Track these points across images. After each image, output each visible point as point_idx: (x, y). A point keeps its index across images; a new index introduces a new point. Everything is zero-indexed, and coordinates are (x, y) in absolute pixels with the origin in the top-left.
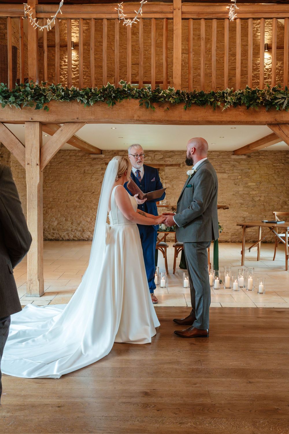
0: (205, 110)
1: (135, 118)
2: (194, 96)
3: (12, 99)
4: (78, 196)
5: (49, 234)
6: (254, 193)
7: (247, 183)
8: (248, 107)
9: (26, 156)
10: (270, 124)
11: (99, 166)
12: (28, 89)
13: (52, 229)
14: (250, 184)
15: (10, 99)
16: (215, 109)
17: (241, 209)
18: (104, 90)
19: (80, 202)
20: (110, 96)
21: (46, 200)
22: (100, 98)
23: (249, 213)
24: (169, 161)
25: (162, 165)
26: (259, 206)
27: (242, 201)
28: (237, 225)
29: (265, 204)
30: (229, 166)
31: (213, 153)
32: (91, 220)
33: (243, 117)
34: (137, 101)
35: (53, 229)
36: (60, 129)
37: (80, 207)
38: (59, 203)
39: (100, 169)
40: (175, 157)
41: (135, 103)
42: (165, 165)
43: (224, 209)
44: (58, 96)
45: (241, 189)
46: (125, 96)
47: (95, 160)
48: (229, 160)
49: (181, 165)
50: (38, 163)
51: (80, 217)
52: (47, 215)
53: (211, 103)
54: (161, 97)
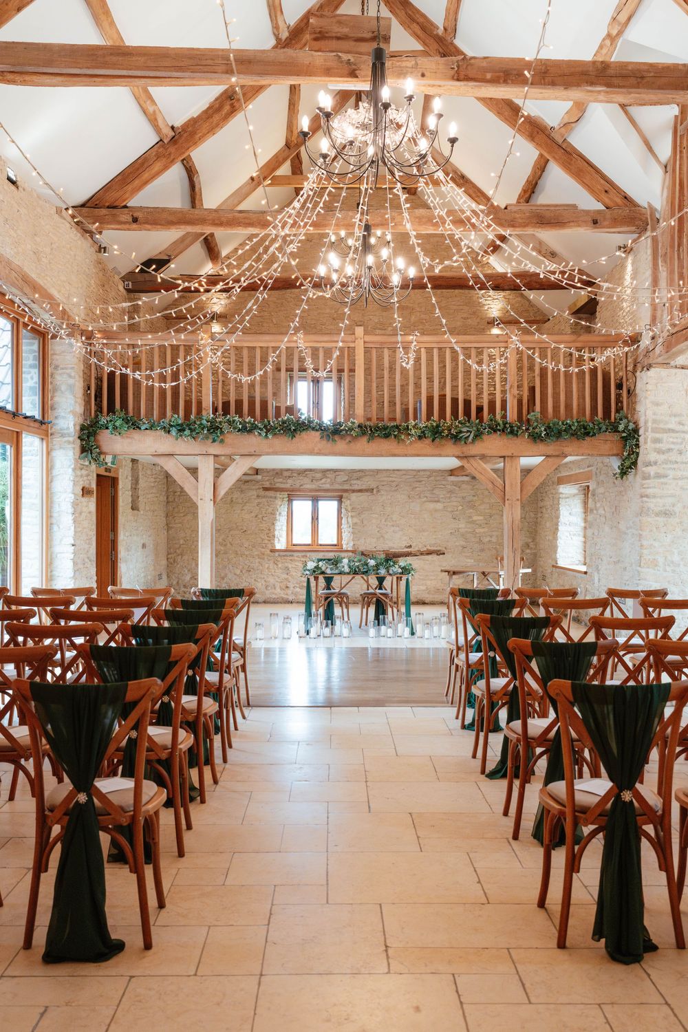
0: (389, 443)
1: (315, 451)
2: (377, 428)
3: (187, 432)
4: (223, 536)
5: (179, 593)
6: (482, 530)
7: (470, 517)
8: (433, 441)
9: (199, 491)
10: (458, 457)
11: (255, 493)
12: (204, 422)
13: (182, 587)
14: (475, 518)
15: (185, 433)
16: (399, 442)
17: (463, 554)
18: (284, 422)
19: (225, 545)
20: (290, 429)
21: (174, 542)
22: (279, 431)
23: (475, 561)
24: (357, 485)
25: (346, 491)
26: (489, 549)
27: (464, 543)
28: (442, 571)
29: (498, 547)
30: (444, 492)
31: (422, 473)
32: (241, 571)
33: (429, 450)
34: (318, 433)
35: (185, 587)
36: (235, 462)
37: (225, 553)
38: (194, 547)
39: (255, 497)
40: (366, 479)
41: (316, 435)
42: (350, 490)
43: (437, 555)
44: (234, 428)
45: (462, 525)
46: (305, 428)
47: (246, 484)
48: (443, 483)
49: (375, 491)
50: (212, 498)
51: (226, 567)
52: (176, 564)
53: (395, 436)
54: (343, 430)
